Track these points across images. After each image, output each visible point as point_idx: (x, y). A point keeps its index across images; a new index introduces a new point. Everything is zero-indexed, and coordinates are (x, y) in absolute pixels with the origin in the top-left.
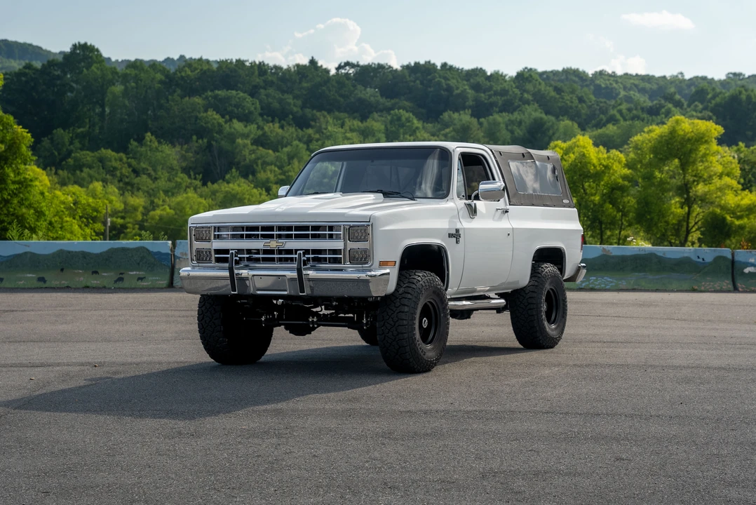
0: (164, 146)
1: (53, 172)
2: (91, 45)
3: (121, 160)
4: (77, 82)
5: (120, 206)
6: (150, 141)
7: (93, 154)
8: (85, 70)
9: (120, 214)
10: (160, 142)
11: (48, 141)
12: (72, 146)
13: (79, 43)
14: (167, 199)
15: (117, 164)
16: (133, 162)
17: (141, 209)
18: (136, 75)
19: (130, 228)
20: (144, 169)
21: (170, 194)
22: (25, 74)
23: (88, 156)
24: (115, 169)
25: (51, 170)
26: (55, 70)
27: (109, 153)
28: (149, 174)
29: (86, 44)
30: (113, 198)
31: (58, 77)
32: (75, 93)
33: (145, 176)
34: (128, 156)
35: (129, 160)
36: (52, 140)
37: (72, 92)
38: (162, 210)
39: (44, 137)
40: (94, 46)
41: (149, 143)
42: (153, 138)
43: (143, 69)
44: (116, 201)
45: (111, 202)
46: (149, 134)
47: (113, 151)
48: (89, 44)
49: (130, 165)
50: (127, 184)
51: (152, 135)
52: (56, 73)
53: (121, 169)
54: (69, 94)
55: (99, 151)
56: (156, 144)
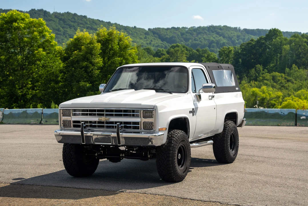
0: (300, 70)
1: (253, 83)
2: (277, 29)
3: (282, 76)
4: (270, 45)
5: (274, 96)
6: (295, 68)
7: (270, 74)
8: (274, 40)
9: (274, 99)
10: (299, 68)
11: (254, 70)
12: (264, 72)
13: (272, 29)
14: (295, 92)
15: (280, 78)
16: (287, 77)
17: (281, 97)
18: (295, 40)
19: (277, 105)
20: (291, 80)
21: (297, 90)
22: (250, 43)
23: (268, 76)
24: (279, 80)
25: (253, 81)
26: (263, 41)
27: (277, 74)
28: (292, 82)
29: (275, 29)
30: (271, 93)
31: (263, 43)
32: (270, 49)
33: (290, 83)
34: (285, 75)
35: (286, 76)
36: (256, 69)
37: (269, 49)
38: (291, 97)
39: (252, 69)
40: (278, 29)
41: (294, 69)
42: (296, 66)
43: (298, 37)
44: (272, 94)
45: (270, 94)
46: (294, 65)
47: (278, 73)
48: (276, 28)
49: (285, 78)
50: (283, 86)
51: (295, 65)
52: (263, 42)
53: (282, 80)
54: (268, 50)
55: (273, 73)
56: (297, 69)
